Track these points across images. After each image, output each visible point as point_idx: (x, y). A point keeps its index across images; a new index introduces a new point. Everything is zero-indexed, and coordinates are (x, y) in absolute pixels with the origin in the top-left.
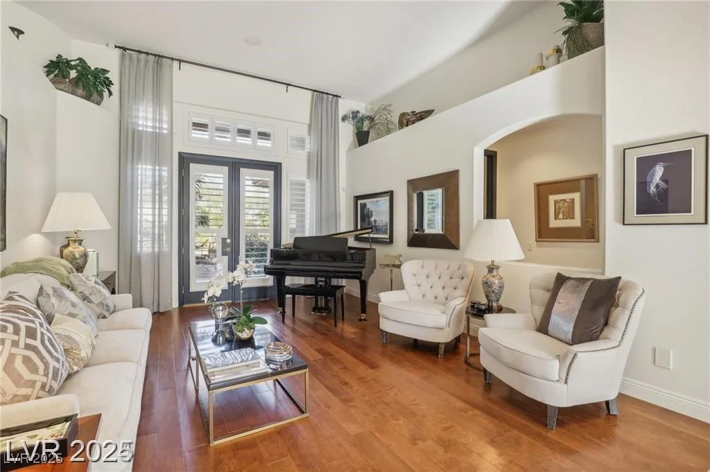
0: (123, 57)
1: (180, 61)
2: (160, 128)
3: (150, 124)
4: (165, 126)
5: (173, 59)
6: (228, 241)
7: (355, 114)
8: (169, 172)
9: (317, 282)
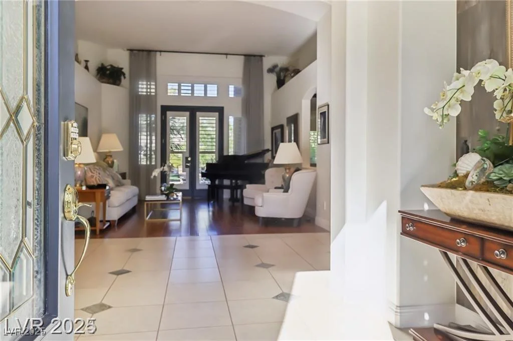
0: (131, 56)
1: (161, 51)
2: (150, 92)
3: (145, 90)
4: (153, 90)
5: (156, 51)
6: (189, 159)
7: (275, 66)
8: (156, 117)
9: (231, 183)
